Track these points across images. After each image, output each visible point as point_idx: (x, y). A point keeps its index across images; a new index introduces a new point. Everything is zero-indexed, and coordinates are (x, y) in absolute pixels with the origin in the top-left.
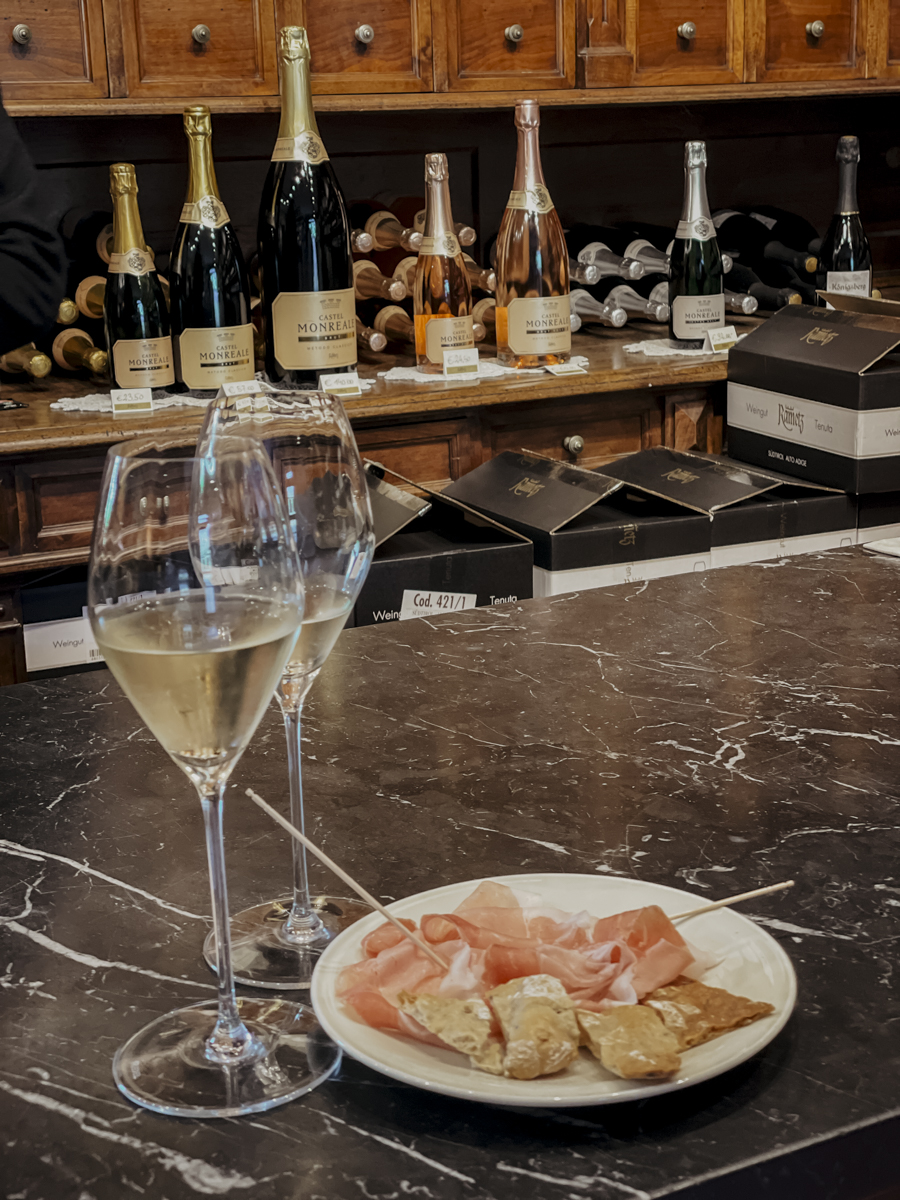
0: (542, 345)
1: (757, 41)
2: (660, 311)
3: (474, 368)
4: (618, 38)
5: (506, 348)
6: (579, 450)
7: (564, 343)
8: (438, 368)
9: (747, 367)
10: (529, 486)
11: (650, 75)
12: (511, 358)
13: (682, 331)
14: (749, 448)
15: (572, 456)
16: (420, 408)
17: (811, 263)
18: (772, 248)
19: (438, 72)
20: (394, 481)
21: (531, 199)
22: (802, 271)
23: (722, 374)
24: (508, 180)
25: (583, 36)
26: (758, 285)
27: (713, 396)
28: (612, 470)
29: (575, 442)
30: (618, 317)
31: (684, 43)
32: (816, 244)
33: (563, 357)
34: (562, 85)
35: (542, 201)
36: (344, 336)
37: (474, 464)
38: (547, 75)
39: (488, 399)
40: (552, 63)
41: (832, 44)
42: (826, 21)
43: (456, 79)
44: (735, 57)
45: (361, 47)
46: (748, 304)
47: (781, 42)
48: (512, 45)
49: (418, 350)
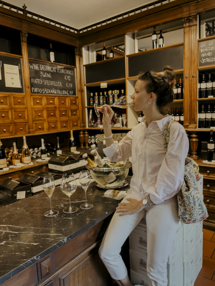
0: (28, 162)
1: (47, 128)
2: (39, 156)
3: (20, 165)
4: (33, 128)
5: (24, 162)
6: (33, 173)
7: (30, 161)
8: (16, 166)
9: (50, 162)
10: (29, 178)
11: (37, 132)
12: (24, 164)
13: (43, 158)
14: (52, 171)
15: (32, 173)
16: (15, 171)
17: (55, 149)
18: (50, 148)
19: (13, 133)
20: (13, 179)
21: (25, 147)
22: (54, 150)
23: (48, 163)
24: (23, 144)
25: (29, 128)
26: (49, 152)
27: (47, 165)
28: (37, 175)
29: (32, 172)
30: (35, 157)
31: (40, 128)
32: (55, 147)
33: (30, 163)
34: (27, 134)
35: (27, 147)
36: (5, 164)
37: (22, 176)
38: (26, 133)
39: (23, 169)
40: (26, 131)
41: (55, 127)
42: (54, 125)
43: (15, 134)
44: (45, 129)
45: (4, 132)
46: (49, 154)
47: (50, 128)
48: (21, 130)
49: (14, 164)
